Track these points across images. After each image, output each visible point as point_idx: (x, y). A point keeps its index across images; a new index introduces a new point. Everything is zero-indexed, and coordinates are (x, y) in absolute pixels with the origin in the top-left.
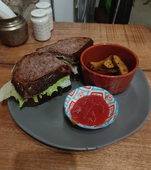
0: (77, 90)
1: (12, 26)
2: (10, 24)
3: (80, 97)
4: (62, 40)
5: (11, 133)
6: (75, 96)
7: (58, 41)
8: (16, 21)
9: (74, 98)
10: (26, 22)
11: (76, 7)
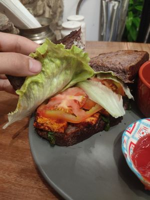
0: (138, 123)
1: (38, 38)
2: (36, 35)
3: (142, 135)
4: (105, 54)
5: (33, 187)
6: (134, 134)
7: (100, 55)
8: (43, 33)
9: (133, 137)
10: (56, 36)
11: (102, 34)
